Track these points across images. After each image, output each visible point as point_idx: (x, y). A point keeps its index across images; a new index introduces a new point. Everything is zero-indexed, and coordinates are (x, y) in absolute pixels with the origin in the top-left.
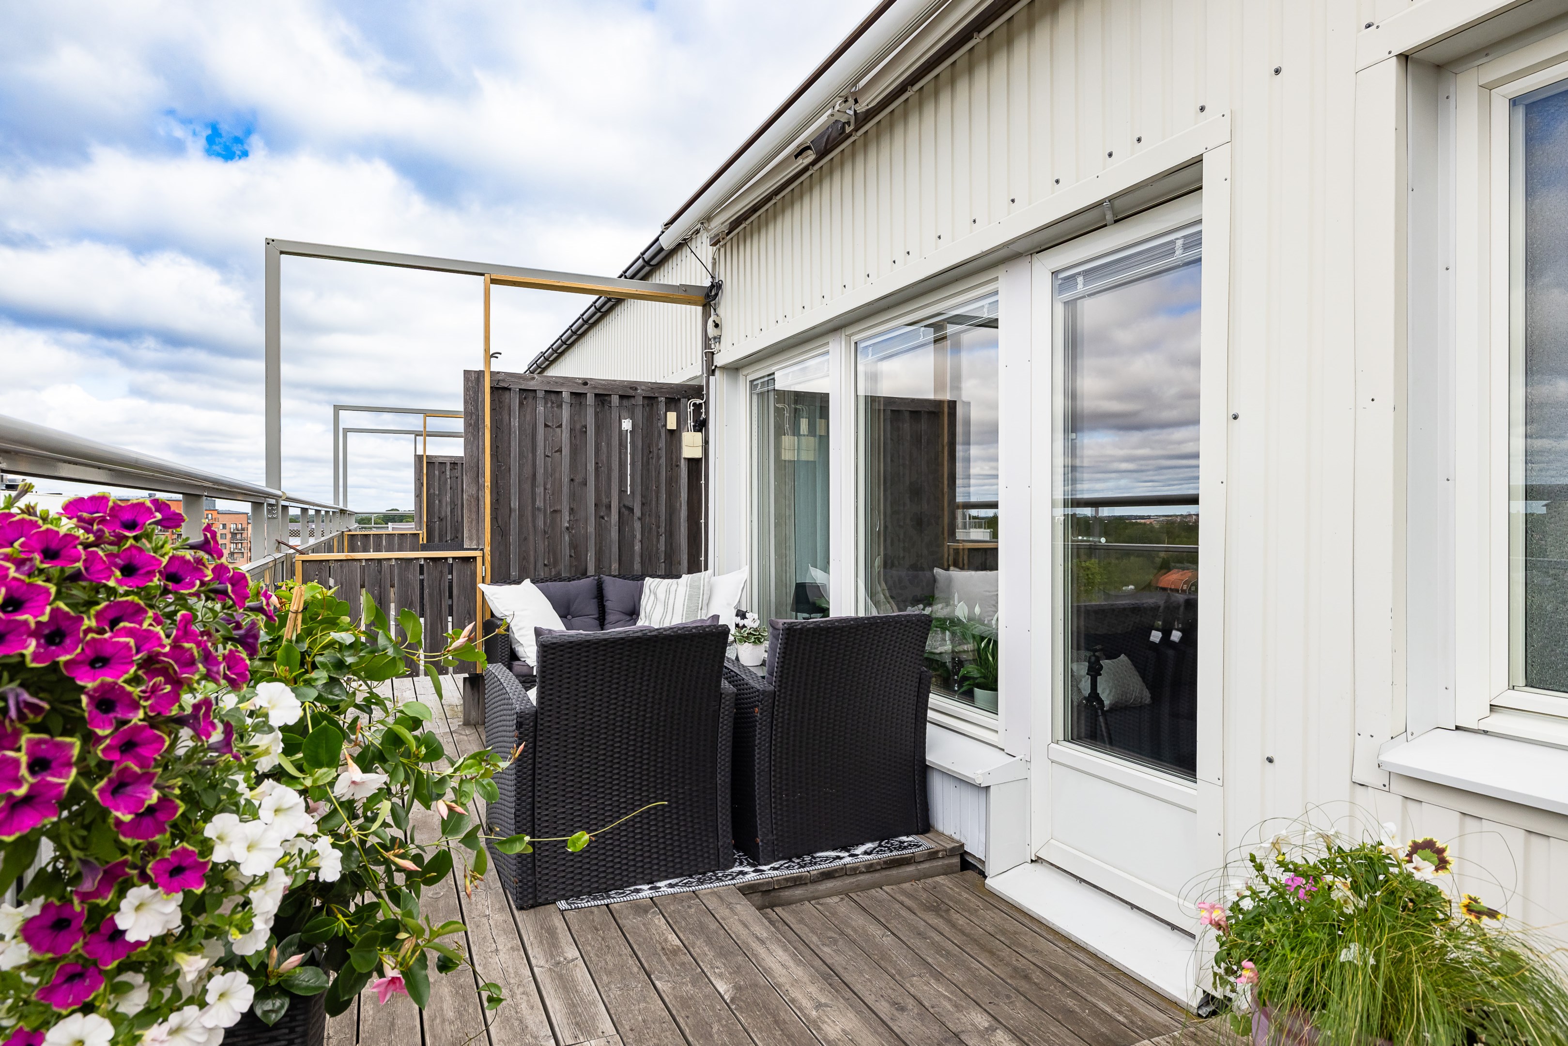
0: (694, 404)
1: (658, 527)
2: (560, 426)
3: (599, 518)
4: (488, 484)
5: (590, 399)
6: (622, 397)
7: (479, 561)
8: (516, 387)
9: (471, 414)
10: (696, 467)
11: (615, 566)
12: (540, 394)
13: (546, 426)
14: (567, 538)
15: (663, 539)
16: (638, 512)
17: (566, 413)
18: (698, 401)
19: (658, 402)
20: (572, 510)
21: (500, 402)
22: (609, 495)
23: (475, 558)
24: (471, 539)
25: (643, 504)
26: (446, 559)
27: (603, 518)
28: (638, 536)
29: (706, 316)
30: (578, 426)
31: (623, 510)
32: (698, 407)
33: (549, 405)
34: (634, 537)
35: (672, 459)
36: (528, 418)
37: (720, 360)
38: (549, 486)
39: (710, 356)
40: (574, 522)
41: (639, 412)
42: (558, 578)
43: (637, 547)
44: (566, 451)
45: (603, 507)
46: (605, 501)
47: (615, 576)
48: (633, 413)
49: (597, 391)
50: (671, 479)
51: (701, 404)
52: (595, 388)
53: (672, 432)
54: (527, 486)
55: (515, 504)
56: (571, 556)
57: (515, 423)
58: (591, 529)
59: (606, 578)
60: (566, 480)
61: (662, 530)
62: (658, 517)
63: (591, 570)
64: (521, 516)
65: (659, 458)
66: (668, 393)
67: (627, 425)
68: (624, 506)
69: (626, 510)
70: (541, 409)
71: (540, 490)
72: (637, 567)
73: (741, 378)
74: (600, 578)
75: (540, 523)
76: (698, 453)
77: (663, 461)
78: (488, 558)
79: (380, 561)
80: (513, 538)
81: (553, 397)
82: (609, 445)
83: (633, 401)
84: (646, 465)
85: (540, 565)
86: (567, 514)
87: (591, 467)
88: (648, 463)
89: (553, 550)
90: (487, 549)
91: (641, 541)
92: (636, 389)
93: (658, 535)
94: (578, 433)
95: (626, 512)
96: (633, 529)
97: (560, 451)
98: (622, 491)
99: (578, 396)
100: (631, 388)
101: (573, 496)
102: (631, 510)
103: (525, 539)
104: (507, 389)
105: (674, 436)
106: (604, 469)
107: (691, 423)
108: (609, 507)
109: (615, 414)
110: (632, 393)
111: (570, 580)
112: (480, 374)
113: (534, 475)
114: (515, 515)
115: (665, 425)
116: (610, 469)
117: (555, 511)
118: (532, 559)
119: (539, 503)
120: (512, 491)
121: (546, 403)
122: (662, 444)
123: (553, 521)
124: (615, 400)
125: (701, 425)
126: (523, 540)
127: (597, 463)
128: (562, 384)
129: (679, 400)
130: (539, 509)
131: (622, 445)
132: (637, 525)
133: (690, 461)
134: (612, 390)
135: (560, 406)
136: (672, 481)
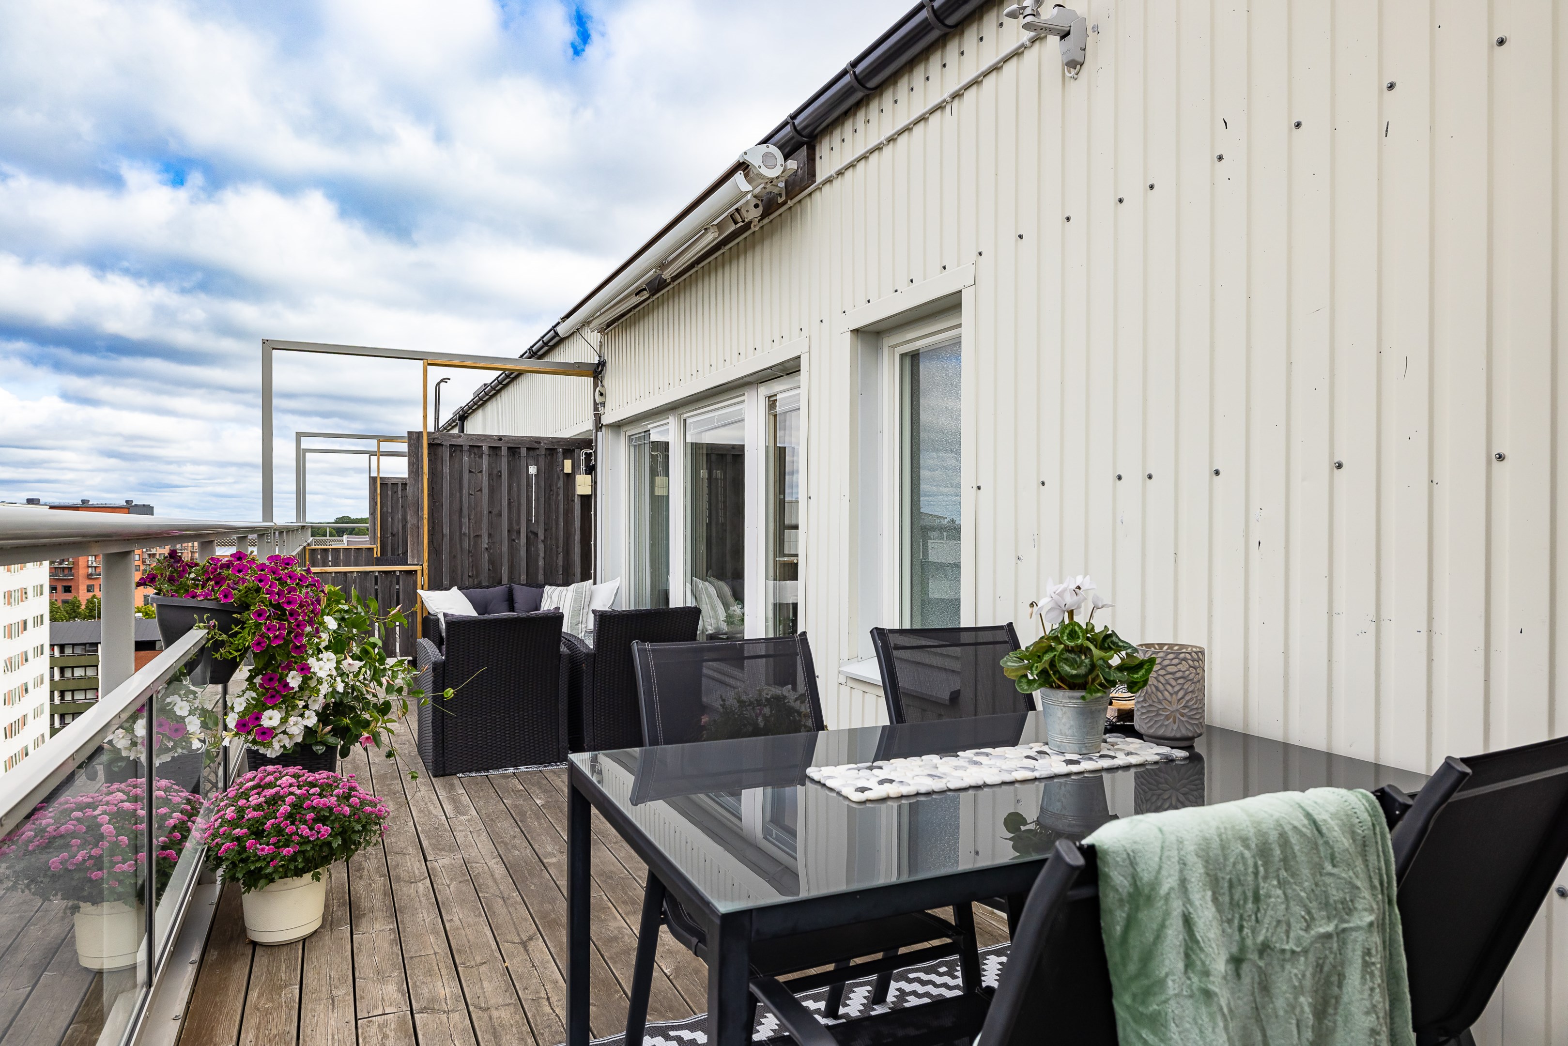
0: (586, 453)
1: (557, 547)
2: (481, 472)
3: (511, 541)
4: (426, 516)
5: (504, 451)
6: (528, 449)
7: (419, 573)
8: (447, 443)
9: (414, 464)
10: (587, 501)
11: (523, 577)
12: (466, 448)
13: (470, 472)
14: (486, 556)
15: (561, 556)
16: (541, 536)
17: (485, 461)
18: (589, 451)
19: (557, 453)
20: (490, 535)
21: (435, 454)
22: (519, 523)
23: (416, 571)
24: (413, 557)
25: (545, 530)
26: (394, 572)
27: (514, 540)
28: (542, 554)
29: (595, 386)
30: (495, 472)
31: (530, 534)
32: (588, 456)
33: (472, 456)
34: (538, 555)
35: (568, 496)
36: (456, 466)
37: (605, 420)
38: (472, 517)
39: (598, 418)
40: (492, 544)
41: (542, 460)
42: (479, 586)
43: (541, 563)
44: (485, 490)
45: (513, 532)
46: (516, 527)
47: (523, 585)
48: (538, 461)
49: (509, 445)
50: (568, 510)
51: (591, 453)
52: (508, 442)
53: (568, 474)
54: (456, 517)
55: (446, 531)
56: (489, 570)
57: (446, 470)
58: (505, 549)
59: (515, 586)
60: (485, 512)
61: (561, 549)
62: (557, 539)
63: (505, 580)
64: (451, 539)
65: (558, 495)
66: (565, 445)
67: (532, 470)
68: (531, 531)
69: (532, 535)
70: (466, 459)
71: (465, 520)
72: (541, 577)
73: (622, 434)
74: (511, 586)
75: (466, 545)
76: (588, 491)
77: (561, 497)
78: (426, 571)
79: (345, 573)
80: (445, 556)
81: (476, 450)
82: (519, 486)
83: (538, 452)
84: (548, 500)
85: (466, 577)
86: (486, 538)
87: (505, 503)
88: (549, 499)
89: (475, 565)
90: (426, 564)
91: (544, 558)
92: (540, 443)
93: (558, 554)
94: (495, 477)
95: (532, 537)
96: (537, 550)
97: (481, 490)
98: (529, 520)
99: (495, 450)
100: (536, 442)
101: (491, 525)
102: (536, 535)
103: (455, 557)
104: (441, 445)
105: (570, 478)
106: (515, 504)
107: (583, 467)
108: (519, 532)
109: (523, 462)
110: (536, 446)
111: (488, 587)
112: (420, 434)
113: (461, 509)
114: (446, 539)
115: (563, 470)
116: (519, 504)
117: (477, 536)
118: (459, 572)
119: (465, 530)
120: (444, 521)
121: (470, 455)
122: (561, 484)
123: (476, 544)
124: (523, 451)
125: (591, 470)
126: (453, 558)
127: (509, 500)
128: (482, 441)
129: (574, 450)
130: (465, 534)
131: (529, 485)
132: (541, 546)
133: (582, 496)
134: (521, 443)
135: (481, 457)
136: (568, 512)
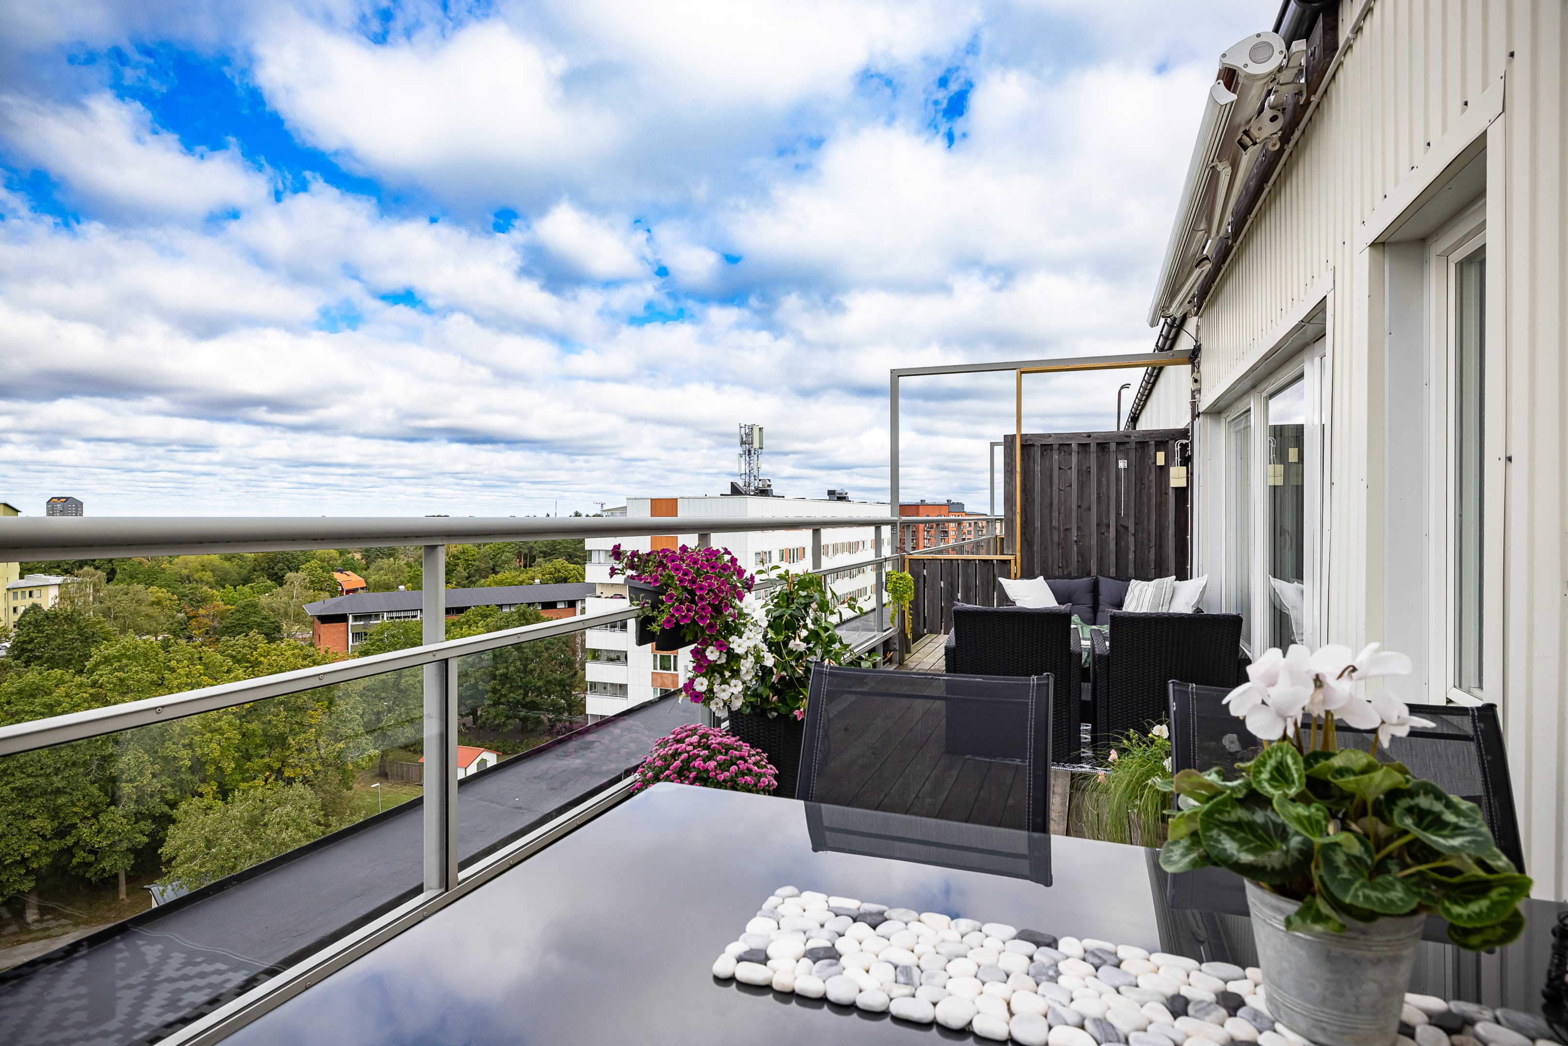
0: (1181, 444)
1: (1149, 541)
2: (1071, 468)
3: (1101, 534)
4: (1018, 510)
5: (1093, 448)
6: (1118, 444)
7: (1013, 562)
8: (1038, 443)
9: (1009, 464)
10: (1183, 495)
11: (1113, 570)
12: (1056, 447)
13: (1060, 468)
14: (1075, 548)
15: (1153, 551)
16: (1132, 530)
17: (1074, 458)
18: (1184, 442)
19: (1149, 445)
20: (1079, 528)
21: (1028, 454)
22: (1108, 517)
23: (1010, 561)
24: (1008, 548)
25: (1136, 524)
26: (992, 560)
27: (1103, 534)
28: (1132, 548)
29: (1193, 371)
30: (1084, 468)
31: (1120, 528)
32: (1184, 447)
33: (1063, 453)
34: (1128, 548)
35: (1161, 488)
36: (1047, 464)
37: (1203, 407)
38: (1062, 511)
39: (1194, 405)
40: (1081, 537)
41: (1132, 454)
42: (1069, 576)
43: (1131, 556)
44: (1074, 486)
45: (1103, 526)
46: (1105, 521)
47: (1112, 578)
48: (1128, 455)
49: (1098, 441)
50: (1161, 504)
51: (1187, 444)
52: (1097, 438)
53: (1161, 467)
54: (1047, 512)
55: (1038, 524)
56: (1078, 561)
57: (1038, 468)
58: (1094, 542)
59: (1101, 578)
60: (1074, 506)
61: (1153, 543)
62: (1149, 534)
63: (1094, 571)
64: (1042, 532)
65: (1150, 488)
66: (1157, 437)
67: (1122, 464)
68: (1121, 525)
69: (1121, 530)
70: (1056, 457)
71: (1055, 514)
72: (1131, 570)
73: (1223, 420)
74: (1097, 578)
75: (1056, 538)
76: (1183, 483)
77: (1153, 490)
78: (1019, 561)
79: (951, 560)
80: (1036, 548)
81: (1066, 448)
82: (1108, 481)
83: (1128, 446)
84: (1138, 495)
85: (1056, 567)
86: (1076, 531)
87: (1094, 497)
88: (1140, 492)
89: (1065, 556)
90: (1018, 554)
91: (1135, 552)
92: (1130, 437)
93: (1149, 548)
94: (1084, 473)
95: (1122, 530)
96: (1127, 543)
97: (1070, 486)
98: (1118, 514)
99: (1084, 447)
100: (1126, 436)
101: (1080, 518)
102: (1126, 528)
103: (1046, 548)
104: (1033, 445)
105: (1163, 471)
106: (1104, 498)
107: (1178, 459)
108: (1108, 526)
109: (1112, 457)
110: (1127, 440)
111: (1076, 578)
112: (1015, 435)
113: (1051, 504)
114: (1038, 532)
115: (1155, 462)
116: (1109, 498)
117: (1067, 529)
118: (1050, 562)
119: (1055, 523)
120: (1036, 515)
121: (1060, 453)
122: (1153, 477)
123: (1065, 537)
124: (1113, 446)
125: (1187, 461)
126: (1044, 548)
127: (1098, 494)
128: (1072, 439)
129: (1167, 442)
130: (1055, 528)
131: (1118, 479)
132: (1132, 540)
133: (1176, 489)
134: (1111, 438)
135: (1070, 454)
136: (1161, 506)
